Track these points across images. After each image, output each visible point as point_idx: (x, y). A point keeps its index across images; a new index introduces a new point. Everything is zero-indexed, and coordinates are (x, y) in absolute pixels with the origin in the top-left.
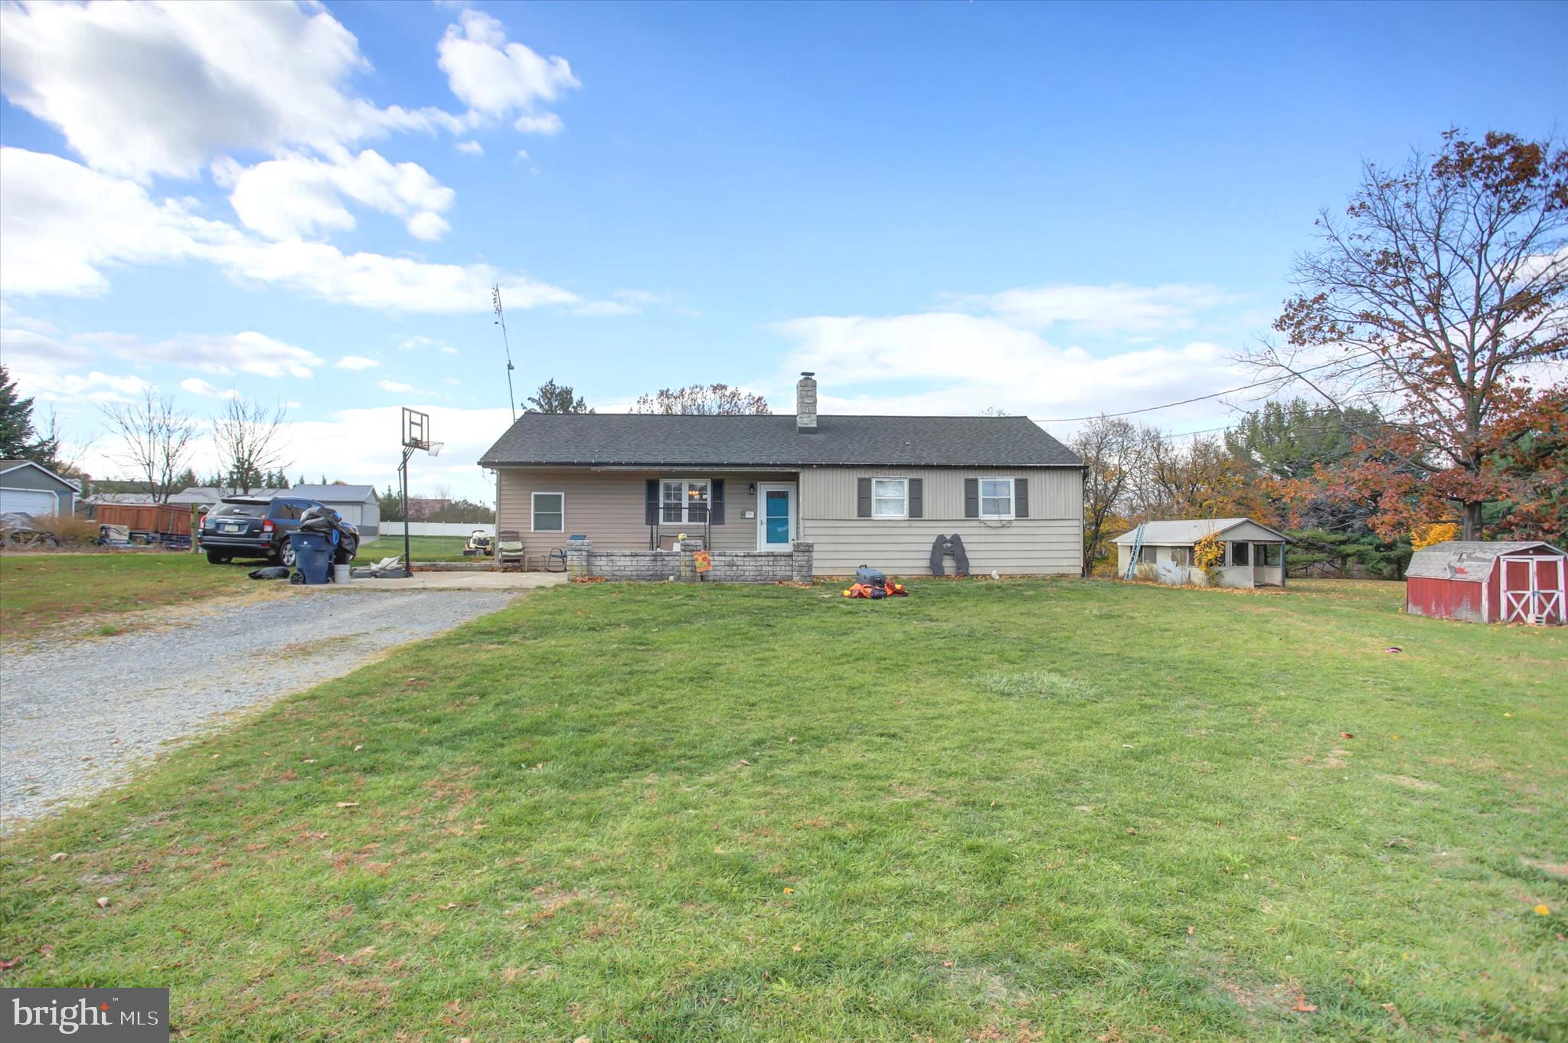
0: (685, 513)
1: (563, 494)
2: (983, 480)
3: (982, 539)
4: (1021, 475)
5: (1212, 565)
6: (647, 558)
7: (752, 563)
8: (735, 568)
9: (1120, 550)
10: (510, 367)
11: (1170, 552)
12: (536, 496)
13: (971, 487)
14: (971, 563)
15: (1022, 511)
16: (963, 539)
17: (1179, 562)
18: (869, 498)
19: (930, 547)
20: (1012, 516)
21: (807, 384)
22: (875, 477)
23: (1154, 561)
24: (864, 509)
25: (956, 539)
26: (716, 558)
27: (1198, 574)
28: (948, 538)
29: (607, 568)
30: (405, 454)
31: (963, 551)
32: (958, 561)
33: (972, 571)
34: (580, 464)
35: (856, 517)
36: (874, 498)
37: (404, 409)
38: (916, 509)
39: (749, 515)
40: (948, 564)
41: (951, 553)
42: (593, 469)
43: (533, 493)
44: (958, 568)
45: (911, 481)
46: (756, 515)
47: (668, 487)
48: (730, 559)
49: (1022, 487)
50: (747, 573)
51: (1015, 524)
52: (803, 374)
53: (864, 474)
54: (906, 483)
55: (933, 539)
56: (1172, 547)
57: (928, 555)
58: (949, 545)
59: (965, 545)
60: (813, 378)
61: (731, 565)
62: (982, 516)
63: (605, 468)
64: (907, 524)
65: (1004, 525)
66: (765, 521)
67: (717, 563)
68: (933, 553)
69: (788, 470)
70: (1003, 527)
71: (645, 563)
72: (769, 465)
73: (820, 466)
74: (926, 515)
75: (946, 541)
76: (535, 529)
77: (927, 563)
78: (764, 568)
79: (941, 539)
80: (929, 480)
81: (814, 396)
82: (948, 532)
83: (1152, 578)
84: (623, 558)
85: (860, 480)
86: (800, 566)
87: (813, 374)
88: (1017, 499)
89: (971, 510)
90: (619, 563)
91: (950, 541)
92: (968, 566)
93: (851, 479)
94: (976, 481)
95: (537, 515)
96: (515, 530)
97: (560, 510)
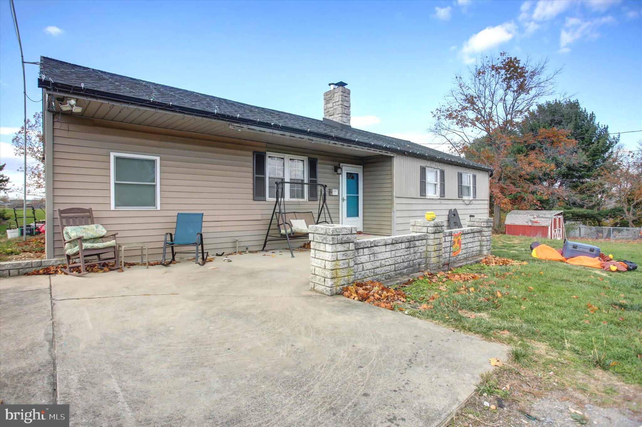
0: (287, 188)
1: (158, 159)
2: (464, 174)
3: (464, 212)
4: (474, 172)
6: (403, 246)
12: (117, 159)
13: (460, 177)
15: (475, 194)
20: (471, 198)
22: (428, 168)
24: (423, 190)
25: (456, 212)
28: (453, 211)
29: (369, 265)
31: (459, 218)
35: (419, 197)
36: (427, 182)
38: (442, 191)
39: (335, 192)
43: (113, 155)
45: (441, 171)
46: (339, 193)
49: (474, 180)
51: (474, 202)
53: (423, 163)
54: (439, 173)
55: (448, 212)
58: (454, 216)
62: (463, 197)
64: (438, 202)
65: (469, 203)
68: (449, 222)
69: (389, 154)
74: (446, 195)
76: (116, 205)
80: (447, 172)
81: (348, 102)
85: (422, 168)
88: (473, 187)
89: (460, 193)
93: (417, 166)
94: (461, 174)
95: (116, 184)
96: (87, 207)
97: (154, 180)
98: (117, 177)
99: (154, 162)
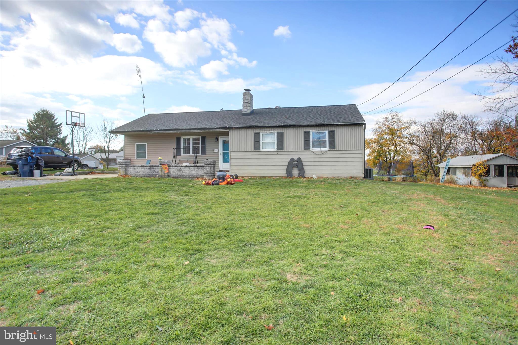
0: (191, 150)
1: (146, 144)
2: (313, 133)
3: (312, 160)
4: (332, 129)
5: (481, 176)
6: (148, 168)
7: (188, 170)
8: (181, 172)
9: (441, 169)
10: (144, 97)
11: (462, 170)
12: (137, 145)
13: (307, 135)
14: (306, 171)
15: (332, 146)
16: (303, 160)
17: (466, 174)
18: (259, 141)
19: (287, 164)
20: (327, 149)
21: (247, 95)
22: (262, 133)
23: (455, 174)
24: (257, 147)
25: (299, 160)
26: (174, 168)
27: (475, 181)
28: (296, 159)
29: (133, 172)
30: (72, 128)
31: (302, 165)
32: (299, 170)
33: (306, 175)
34: (143, 131)
35: (253, 150)
36: (261, 141)
37: (66, 111)
38: (280, 146)
39: (216, 151)
40: (295, 172)
41: (296, 166)
42: (149, 133)
44: (299, 174)
45: (278, 133)
46: (218, 151)
47: (185, 140)
48: (179, 168)
49: (332, 135)
50: (186, 174)
51: (329, 152)
52: (245, 90)
53: (257, 131)
54: (276, 134)
55: (288, 160)
56: (463, 168)
57: (286, 168)
58: (296, 163)
59: (303, 163)
60: (251, 92)
61: (180, 170)
62: (312, 149)
63: (153, 132)
64: (276, 153)
65: (323, 153)
66: (222, 153)
67: (174, 170)
68: (288, 167)
69: (224, 130)
70: (323, 154)
71: (147, 170)
72: (215, 128)
73: (237, 128)
74: (285, 149)
75: (294, 161)
76: (137, 158)
77: (285, 171)
78: (193, 172)
79: (292, 160)
80: (287, 133)
82: (296, 157)
83: (453, 182)
84: (139, 168)
85: (255, 134)
86: (207, 171)
87: (249, 90)
88: (330, 141)
89: (307, 146)
90: (137, 170)
91: (296, 161)
92: (304, 173)
93: (251, 133)
94: (309, 133)
95: (137, 152)
96: (130, 158)
97: (145, 150)
98: (137, 150)
99: (145, 145)
